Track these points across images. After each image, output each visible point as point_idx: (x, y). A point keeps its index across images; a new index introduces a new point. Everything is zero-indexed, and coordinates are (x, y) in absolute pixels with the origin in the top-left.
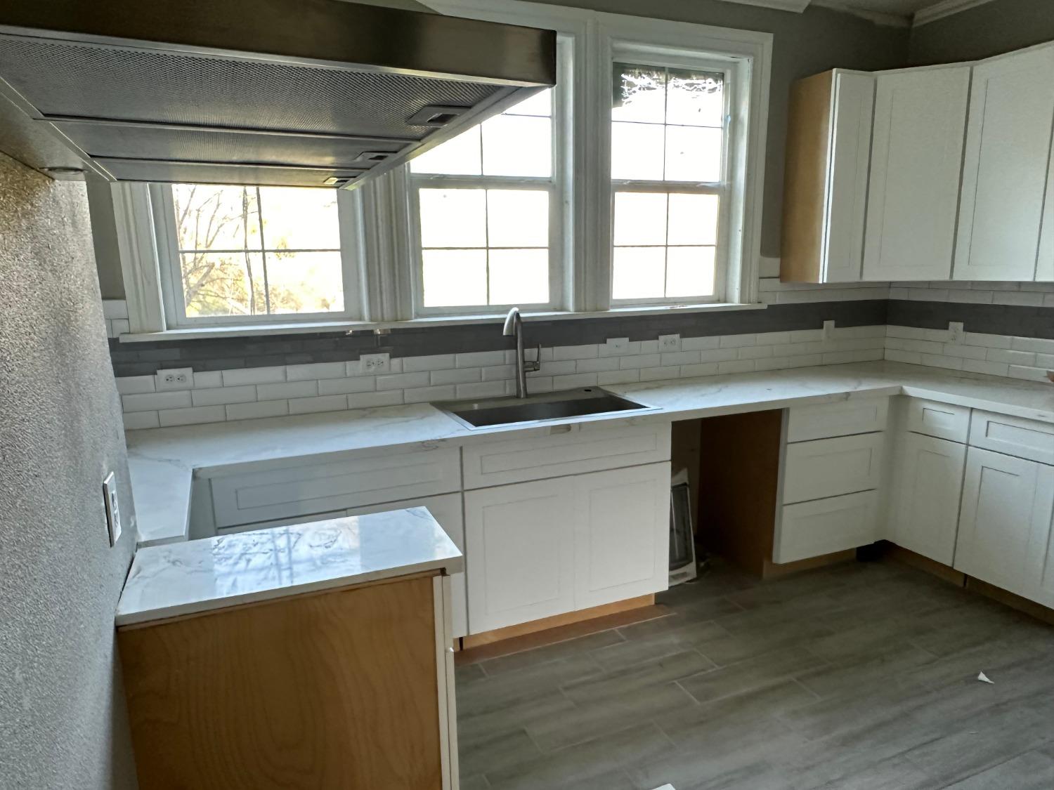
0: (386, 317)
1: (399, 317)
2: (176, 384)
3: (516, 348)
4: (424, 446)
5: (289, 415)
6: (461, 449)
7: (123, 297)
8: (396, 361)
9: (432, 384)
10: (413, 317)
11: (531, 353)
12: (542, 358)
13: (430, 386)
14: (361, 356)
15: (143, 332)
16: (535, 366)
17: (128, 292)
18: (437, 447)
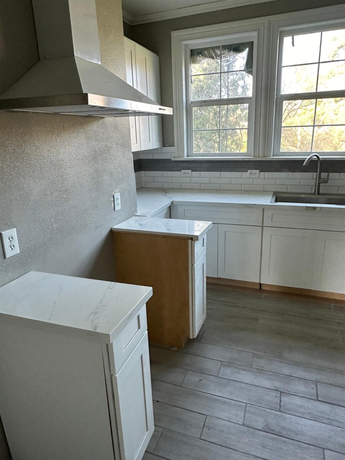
0: (260, 156)
1: (266, 156)
2: (186, 175)
3: (317, 172)
4: (247, 206)
5: (220, 190)
6: (263, 210)
7: (174, 146)
8: (262, 173)
9: (277, 184)
10: (272, 156)
11: (324, 175)
12: (330, 177)
13: (276, 185)
14: (248, 170)
15: (179, 157)
16: (326, 181)
17: (175, 144)
18: (253, 207)
